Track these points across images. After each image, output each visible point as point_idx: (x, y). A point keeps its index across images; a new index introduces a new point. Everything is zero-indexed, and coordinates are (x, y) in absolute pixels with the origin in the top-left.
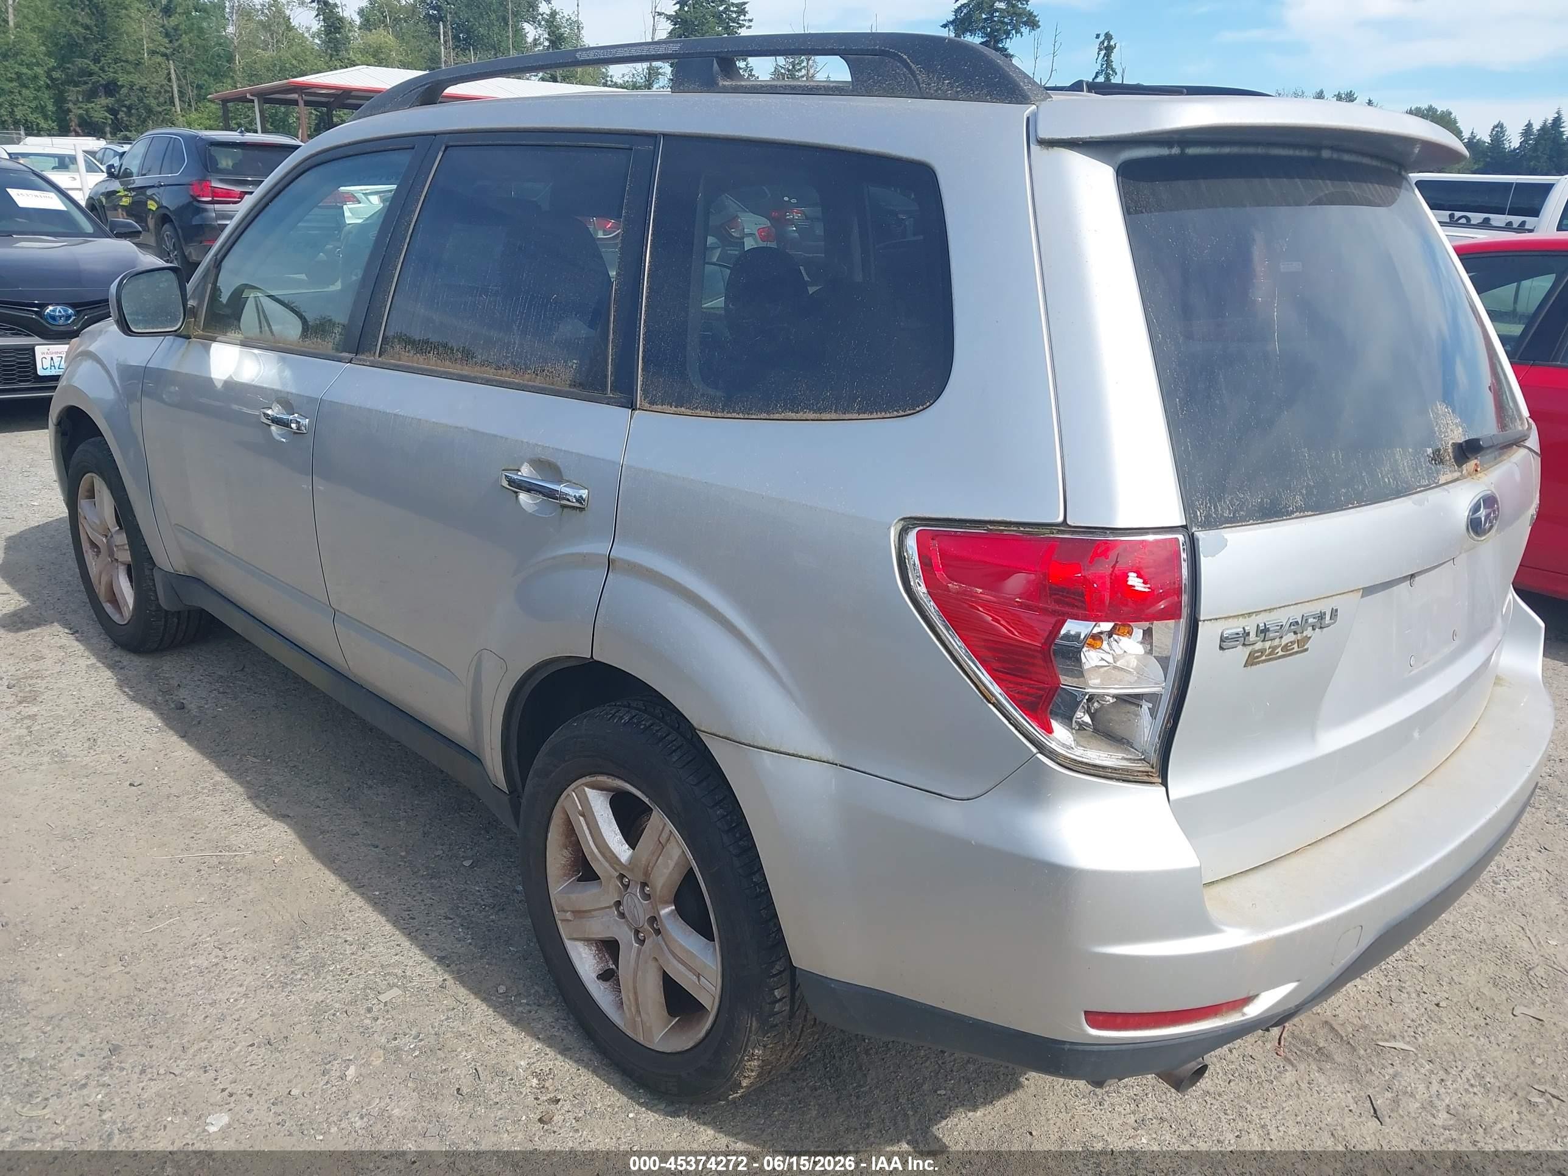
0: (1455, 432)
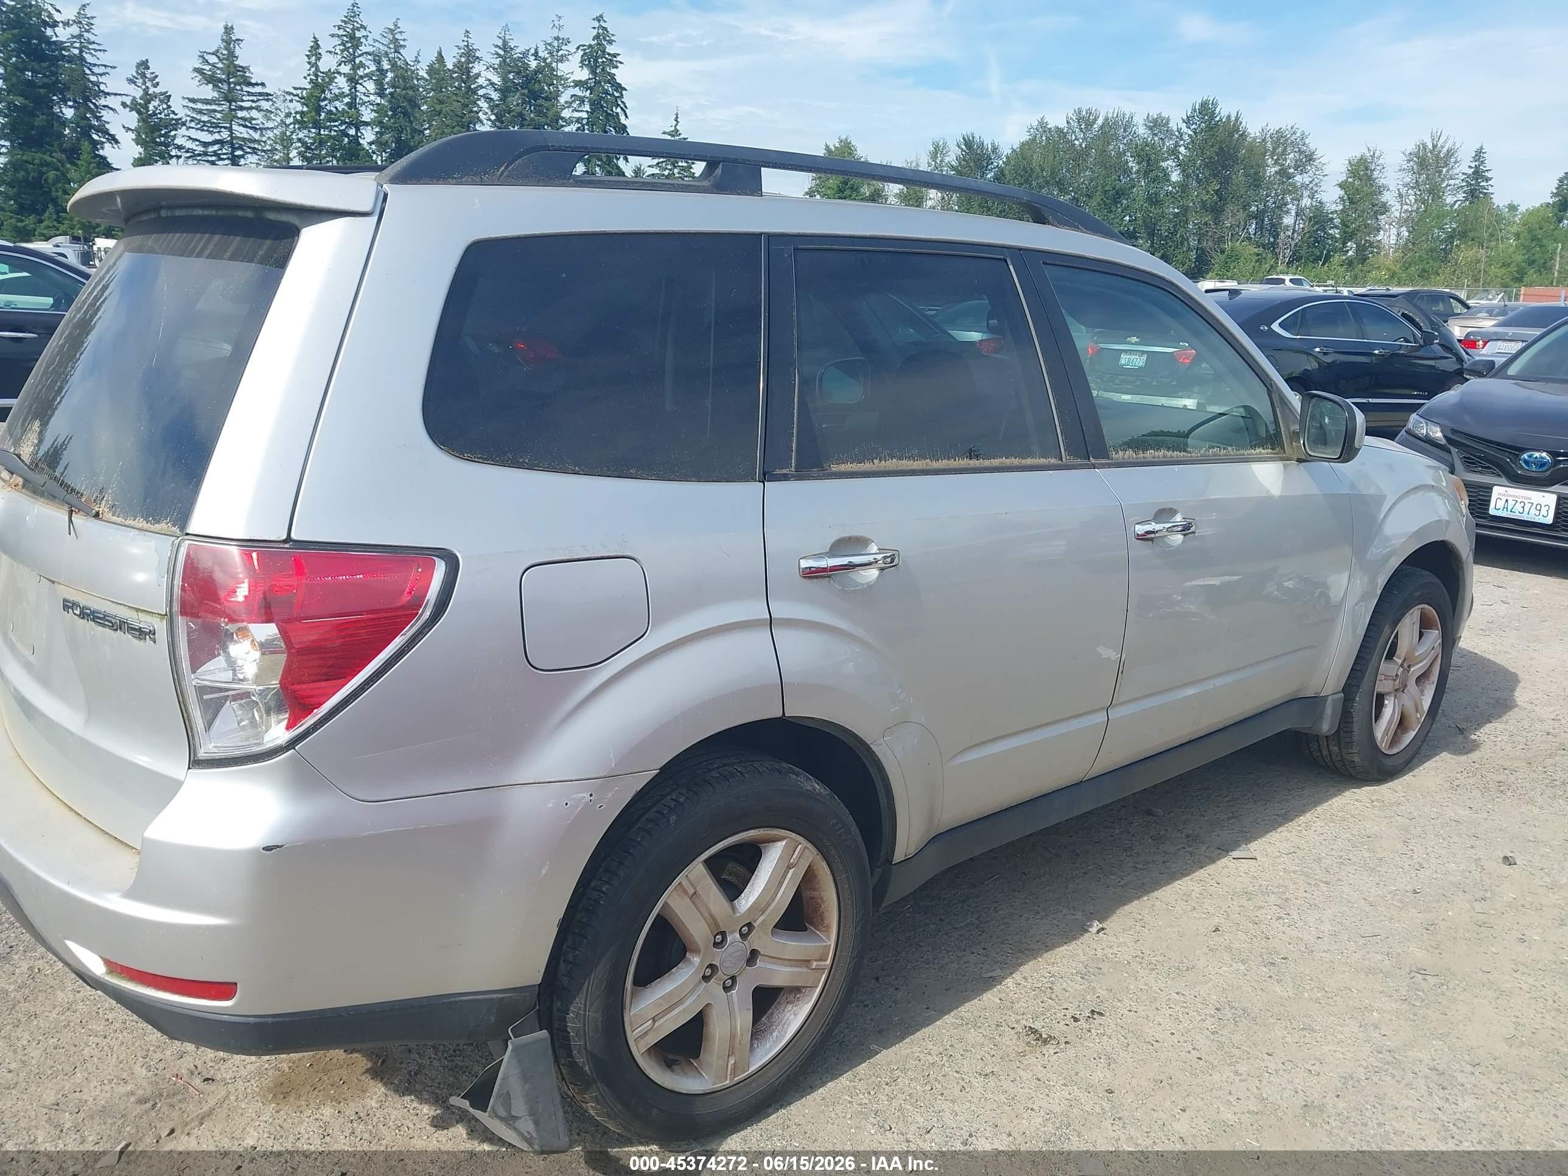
0: (28, 449)
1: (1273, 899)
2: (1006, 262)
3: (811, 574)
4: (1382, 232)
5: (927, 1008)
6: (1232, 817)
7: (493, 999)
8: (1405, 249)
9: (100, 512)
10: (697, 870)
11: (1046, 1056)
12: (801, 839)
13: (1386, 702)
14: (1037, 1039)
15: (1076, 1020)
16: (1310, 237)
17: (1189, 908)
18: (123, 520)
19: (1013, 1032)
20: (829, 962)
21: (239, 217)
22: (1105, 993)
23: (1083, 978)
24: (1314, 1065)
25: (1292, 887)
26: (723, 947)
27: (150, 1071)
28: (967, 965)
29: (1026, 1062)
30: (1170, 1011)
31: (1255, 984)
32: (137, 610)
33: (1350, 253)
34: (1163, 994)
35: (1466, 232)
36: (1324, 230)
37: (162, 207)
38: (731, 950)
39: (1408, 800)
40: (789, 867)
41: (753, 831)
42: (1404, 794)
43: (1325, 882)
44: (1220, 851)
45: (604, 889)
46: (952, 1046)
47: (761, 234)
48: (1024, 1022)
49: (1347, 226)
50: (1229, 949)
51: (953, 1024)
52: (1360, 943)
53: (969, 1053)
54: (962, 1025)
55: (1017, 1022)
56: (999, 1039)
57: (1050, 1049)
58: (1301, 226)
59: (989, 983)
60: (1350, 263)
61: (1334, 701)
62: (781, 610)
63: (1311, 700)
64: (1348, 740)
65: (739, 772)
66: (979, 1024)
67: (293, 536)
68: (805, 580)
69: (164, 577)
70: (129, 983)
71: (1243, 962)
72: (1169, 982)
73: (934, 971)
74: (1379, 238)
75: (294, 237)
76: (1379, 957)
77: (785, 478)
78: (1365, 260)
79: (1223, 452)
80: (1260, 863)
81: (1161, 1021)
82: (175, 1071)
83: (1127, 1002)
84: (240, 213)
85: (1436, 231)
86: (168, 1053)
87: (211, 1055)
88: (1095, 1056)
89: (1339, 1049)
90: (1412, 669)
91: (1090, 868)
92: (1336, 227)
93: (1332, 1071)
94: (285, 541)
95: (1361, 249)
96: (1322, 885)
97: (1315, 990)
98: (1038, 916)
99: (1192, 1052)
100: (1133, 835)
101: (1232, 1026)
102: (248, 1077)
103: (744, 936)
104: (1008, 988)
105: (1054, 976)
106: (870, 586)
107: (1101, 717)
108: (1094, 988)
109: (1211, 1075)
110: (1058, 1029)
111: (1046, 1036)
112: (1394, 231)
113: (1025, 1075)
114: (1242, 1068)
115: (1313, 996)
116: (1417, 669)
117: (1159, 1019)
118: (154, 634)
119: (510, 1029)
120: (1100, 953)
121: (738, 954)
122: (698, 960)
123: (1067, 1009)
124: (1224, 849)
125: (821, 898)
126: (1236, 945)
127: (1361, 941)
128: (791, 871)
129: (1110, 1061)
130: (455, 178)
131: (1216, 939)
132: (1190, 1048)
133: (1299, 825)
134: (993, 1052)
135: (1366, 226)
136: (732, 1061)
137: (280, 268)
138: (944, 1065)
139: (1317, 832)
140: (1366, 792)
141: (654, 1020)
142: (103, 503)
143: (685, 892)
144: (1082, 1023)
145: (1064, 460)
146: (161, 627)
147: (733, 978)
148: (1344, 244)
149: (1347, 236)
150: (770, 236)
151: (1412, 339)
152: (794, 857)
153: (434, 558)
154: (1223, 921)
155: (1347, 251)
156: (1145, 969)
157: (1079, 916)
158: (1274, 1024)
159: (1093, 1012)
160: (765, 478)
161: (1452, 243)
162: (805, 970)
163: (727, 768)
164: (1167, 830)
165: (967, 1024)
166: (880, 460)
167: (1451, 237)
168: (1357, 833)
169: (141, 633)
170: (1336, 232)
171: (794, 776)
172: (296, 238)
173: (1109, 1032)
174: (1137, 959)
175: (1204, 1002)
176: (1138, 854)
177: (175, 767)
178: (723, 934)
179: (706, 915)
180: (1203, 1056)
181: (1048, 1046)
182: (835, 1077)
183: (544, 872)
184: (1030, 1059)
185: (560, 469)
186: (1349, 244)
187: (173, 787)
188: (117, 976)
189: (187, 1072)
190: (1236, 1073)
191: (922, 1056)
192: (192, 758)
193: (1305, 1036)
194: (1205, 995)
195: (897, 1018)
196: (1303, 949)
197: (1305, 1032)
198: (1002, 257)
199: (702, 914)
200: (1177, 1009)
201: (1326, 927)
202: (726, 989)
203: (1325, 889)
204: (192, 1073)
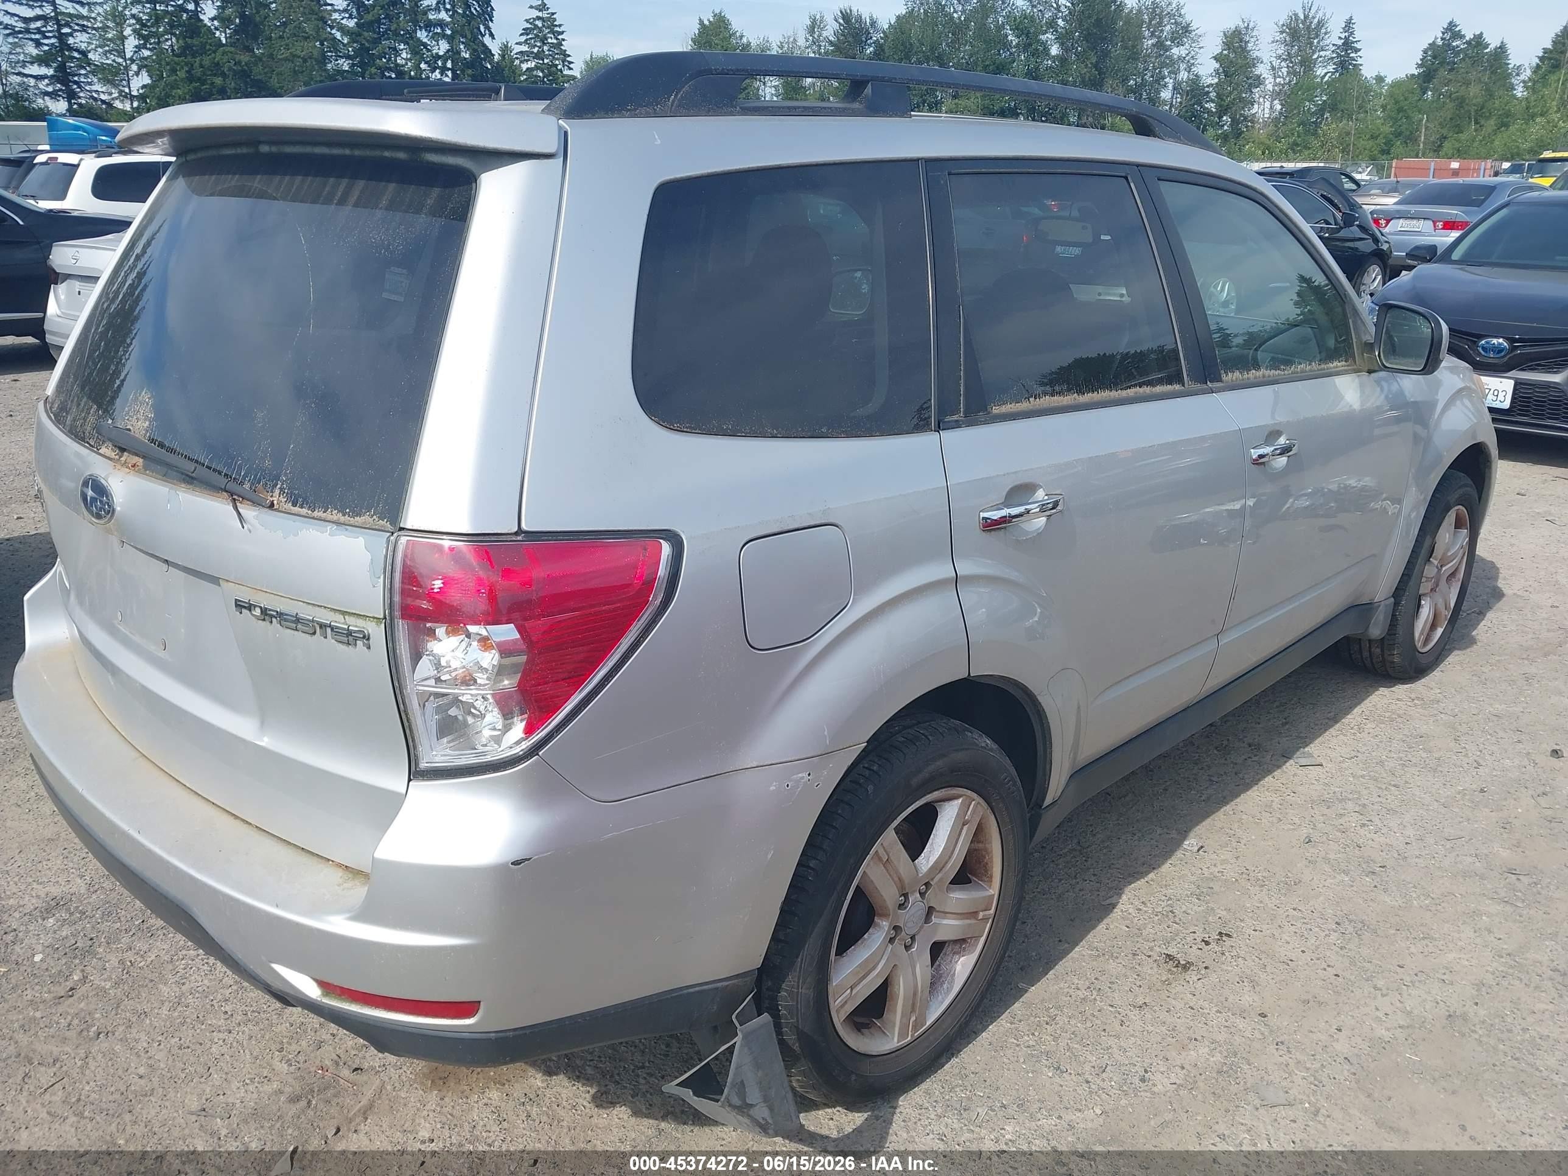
0: (139, 423)
1: (1350, 805)
2: (1126, 178)
3: (990, 525)
4: (1256, 106)
5: (1060, 941)
6: (1286, 723)
7: (717, 989)
8: (1276, 121)
9: (275, 502)
10: (890, 838)
11: (1191, 983)
12: (975, 795)
13: (1423, 602)
14: (1177, 966)
15: (1207, 943)
16: (1187, 112)
17: (1275, 820)
18: (310, 512)
19: (1150, 960)
20: (992, 911)
21: (386, 157)
22: (1224, 913)
23: (1199, 900)
24: (1445, 974)
25: (1365, 792)
26: (906, 908)
27: (291, 1065)
28: (1082, 893)
29: (1174, 991)
30: (1293, 928)
31: (1364, 895)
32: (344, 613)
33: (1226, 127)
34: (1281, 911)
35: (1336, 104)
36: (1200, 104)
37: (260, 142)
38: (913, 911)
39: (1445, 696)
40: (964, 825)
41: (936, 792)
42: (1439, 691)
43: (1394, 786)
44: (1285, 759)
45: (811, 865)
46: (1096, 979)
47: (918, 160)
48: (1158, 949)
49: (1222, 100)
50: (1327, 860)
51: (1090, 956)
52: (1448, 847)
53: (1116, 985)
54: (1098, 956)
55: (1151, 948)
56: (1140, 969)
57: (1192, 976)
58: (1179, 100)
59: (1109, 908)
60: (1225, 137)
61: (1386, 606)
62: (965, 568)
63: (1363, 607)
64: (1391, 642)
65: (923, 734)
66: (1115, 955)
67: (524, 526)
68: (984, 534)
69: (379, 578)
70: (353, 1006)
71: (1347, 874)
72: (1282, 898)
73: (1052, 901)
74: (1253, 111)
75: (471, 184)
76: (1469, 859)
77: (957, 425)
78: (1240, 134)
79: (1308, 368)
80: (1327, 769)
81: (1288, 939)
82: (318, 1062)
83: (1249, 921)
84: (387, 154)
85: (1307, 103)
86: (304, 1043)
87: (351, 1043)
88: (1238, 980)
89: (1462, 956)
90: (1444, 569)
91: (1168, 783)
92: (1212, 101)
93: (1462, 979)
94: (516, 534)
95: (1235, 122)
96: (1393, 788)
97: (1422, 898)
98: (1136, 837)
99: (1328, 969)
100: (1198, 747)
101: (1357, 940)
102: (399, 1064)
103: (922, 894)
104: (1130, 914)
105: (1170, 899)
106: (1040, 534)
107: (1212, 645)
108: (1212, 909)
109: (1352, 992)
110: (1193, 954)
111: (1184, 962)
112: (1267, 104)
113: (1179, 1005)
114: (1380, 983)
115: (1422, 904)
116: (1447, 568)
117: (1285, 937)
118: (368, 639)
119: (734, 1017)
120: (1206, 872)
121: (920, 912)
122: (887, 924)
123: (1194, 932)
124: (1287, 756)
125: (986, 850)
126: (1332, 856)
127: (1449, 845)
128: (965, 828)
129: (1254, 984)
130: (629, 110)
131: (1312, 850)
132: (1324, 965)
133: (1352, 728)
134: (1138, 983)
135: (1241, 99)
136: (913, 1019)
137: (460, 220)
138: (1095, 999)
139: (1371, 735)
140: (1401, 690)
141: (852, 988)
142: (277, 491)
143: (880, 859)
144: (1213, 945)
145: (1186, 385)
146: (377, 633)
147: (913, 938)
148: (1220, 117)
149: (1222, 111)
150: (929, 161)
151: (1332, 222)
152: (969, 813)
153: (661, 541)
154: (1311, 831)
155: (1223, 126)
156: (1255, 886)
157: (1174, 834)
158: (1394, 934)
159: (1220, 934)
160: (939, 427)
161: (1322, 115)
162: (973, 921)
163: (909, 730)
164: (1228, 740)
165: (1104, 954)
166: (1035, 398)
167: (1321, 111)
168: (1409, 734)
169: (349, 637)
170: (1211, 106)
171: (970, 734)
172: (474, 185)
173: (1242, 954)
174: (1244, 876)
175: (1322, 916)
176: (1209, 767)
177: (394, 780)
178: (906, 895)
179: (896, 879)
180: (1340, 972)
181: (1189, 972)
182: (994, 1019)
183: (769, 856)
184: (1177, 988)
185: (760, 433)
186: (1225, 118)
187: (396, 801)
188: (335, 998)
189: (331, 1063)
190: (1375, 988)
191: (1071, 991)
192: (413, 768)
193: (1427, 946)
194: (1320, 910)
195: (1034, 954)
196: (1396, 855)
197: (1426, 942)
198: (1124, 174)
199: (893, 879)
200: (1299, 926)
201: (1410, 832)
202: (907, 948)
203: (1397, 793)
204: (337, 1064)
